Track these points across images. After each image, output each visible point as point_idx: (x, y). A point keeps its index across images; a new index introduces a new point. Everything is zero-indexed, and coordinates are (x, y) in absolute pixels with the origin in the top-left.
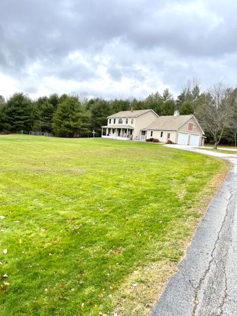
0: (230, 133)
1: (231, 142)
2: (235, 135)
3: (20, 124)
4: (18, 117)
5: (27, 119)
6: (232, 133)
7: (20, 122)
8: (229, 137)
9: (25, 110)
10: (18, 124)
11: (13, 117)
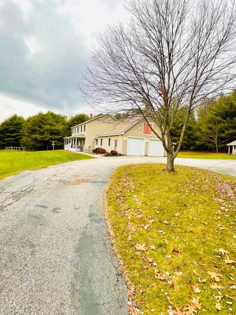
0: (210, 138)
1: (211, 148)
2: (216, 140)
3: (11, 140)
4: (9, 134)
5: (18, 135)
6: (212, 138)
7: (10, 139)
8: (209, 142)
9: (16, 128)
10: (9, 140)
11: (5, 135)
